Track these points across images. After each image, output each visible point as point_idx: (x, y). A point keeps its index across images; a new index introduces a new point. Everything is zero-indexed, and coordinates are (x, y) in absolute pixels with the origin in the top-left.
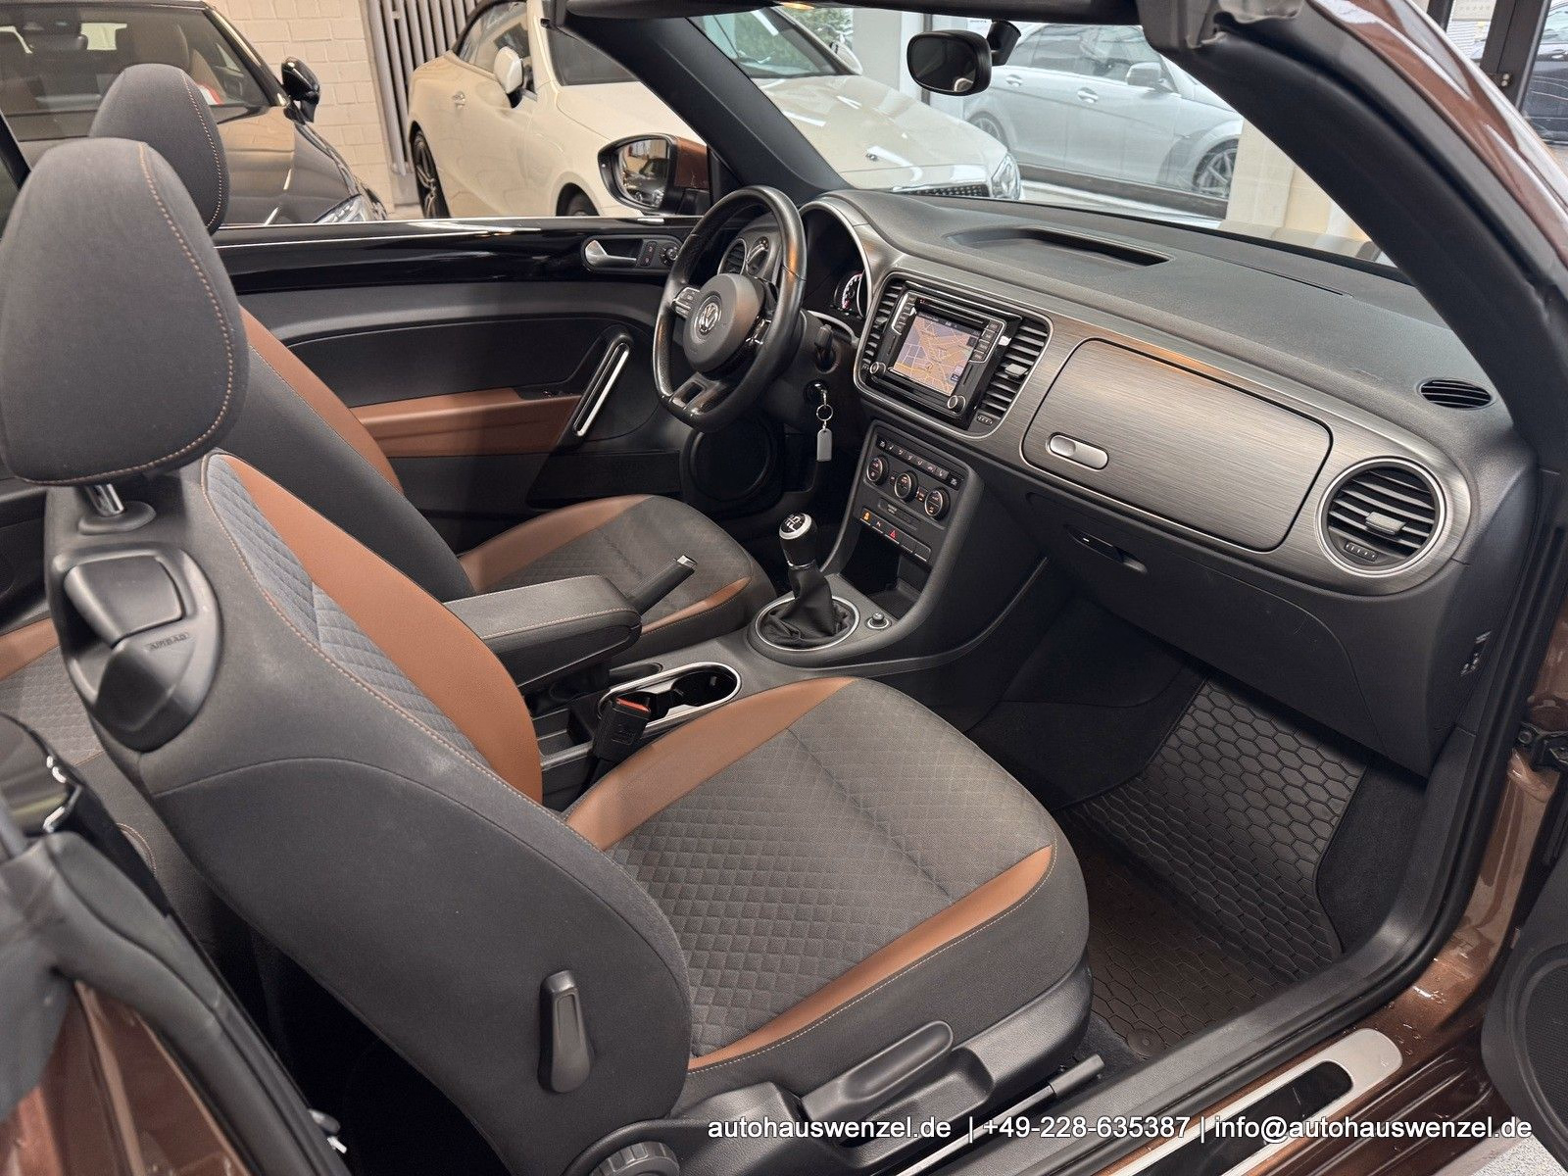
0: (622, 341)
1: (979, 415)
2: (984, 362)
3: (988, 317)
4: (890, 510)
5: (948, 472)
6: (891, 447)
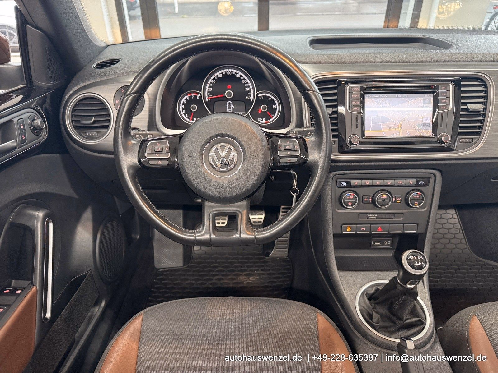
1: (460, 139)
2: (449, 109)
3: (435, 84)
4: (371, 218)
5: (416, 180)
6: (355, 182)
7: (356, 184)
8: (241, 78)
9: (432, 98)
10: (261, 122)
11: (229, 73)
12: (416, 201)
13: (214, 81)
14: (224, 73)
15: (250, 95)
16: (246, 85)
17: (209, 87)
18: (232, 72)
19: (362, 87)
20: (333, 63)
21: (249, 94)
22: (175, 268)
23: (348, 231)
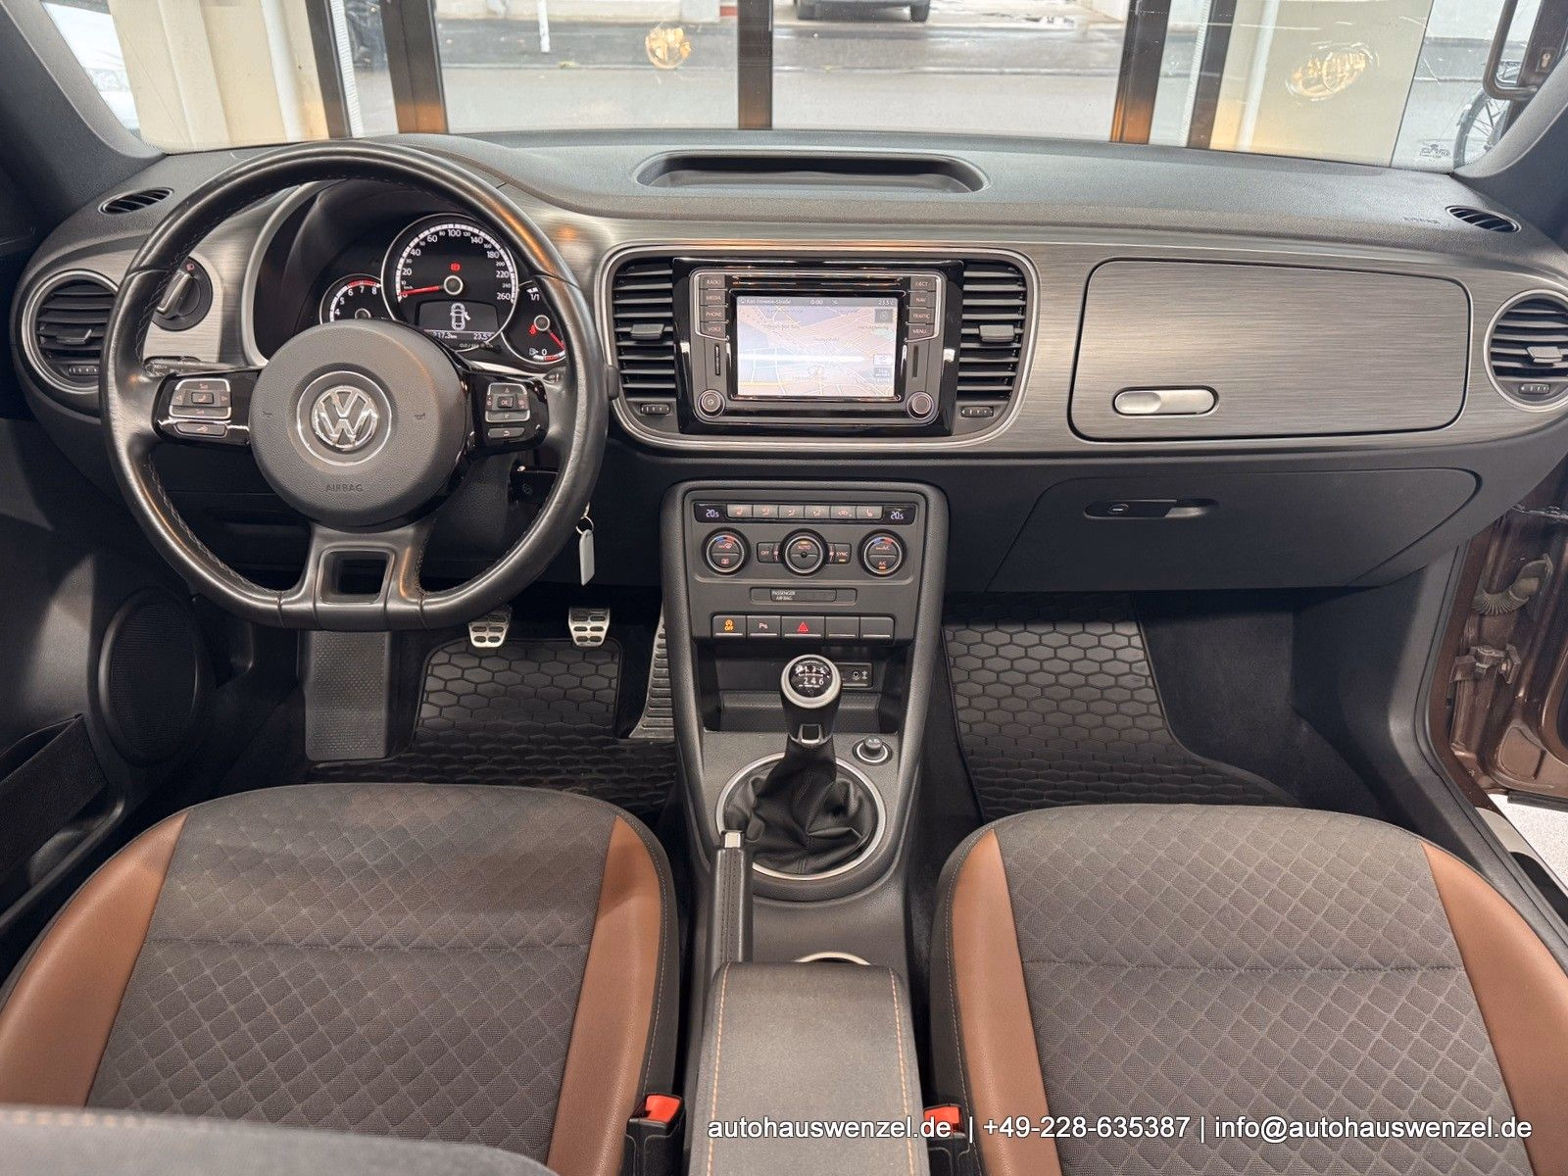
1: (963, 408)
2: (935, 336)
3: (900, 275)
4: (781, 598)
5: (880, 508)
6: (737, 510)
7: (739, 514)
8: (486, 246)
9: (895, 310)
10: (536, 357)
11: (456, 233)
12: (882, 560)
13: (417, 253)
14: (441, 234)
15: (509, 290)
16: (499, 264)
17: (406, 265)
18: (462, 231)
19: (729, 280)
20: (674, 218)
21: (505, 286)
22: (363, 763)
23: (728, 632)
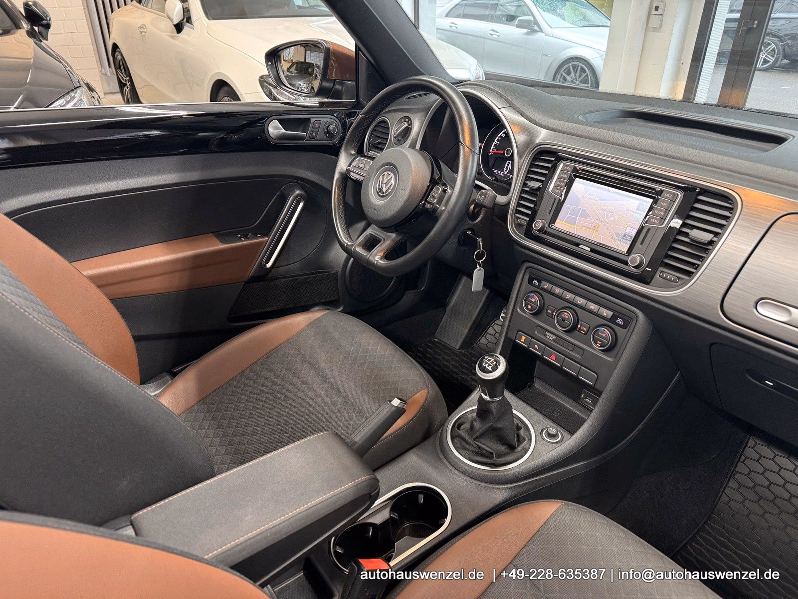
0: (298, 195)
1: (662, 272)
2: (664, 227)
3: (658, 187)
4: (549, 337)
5: (613, 313)
6: (546, 286)
9: (648, 206)
12: (600, 340)
13: (503, 135)
19: (575, 168)
23: (521, 342)
